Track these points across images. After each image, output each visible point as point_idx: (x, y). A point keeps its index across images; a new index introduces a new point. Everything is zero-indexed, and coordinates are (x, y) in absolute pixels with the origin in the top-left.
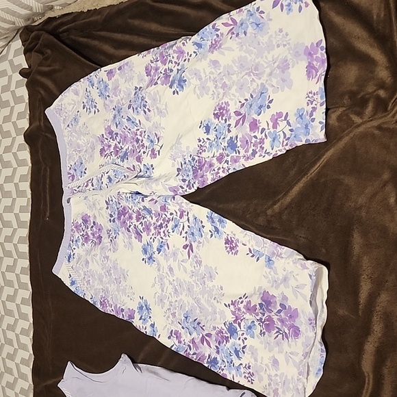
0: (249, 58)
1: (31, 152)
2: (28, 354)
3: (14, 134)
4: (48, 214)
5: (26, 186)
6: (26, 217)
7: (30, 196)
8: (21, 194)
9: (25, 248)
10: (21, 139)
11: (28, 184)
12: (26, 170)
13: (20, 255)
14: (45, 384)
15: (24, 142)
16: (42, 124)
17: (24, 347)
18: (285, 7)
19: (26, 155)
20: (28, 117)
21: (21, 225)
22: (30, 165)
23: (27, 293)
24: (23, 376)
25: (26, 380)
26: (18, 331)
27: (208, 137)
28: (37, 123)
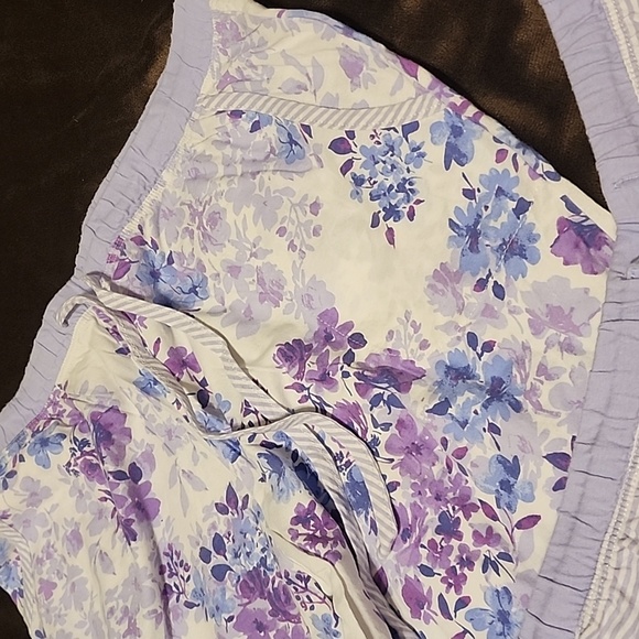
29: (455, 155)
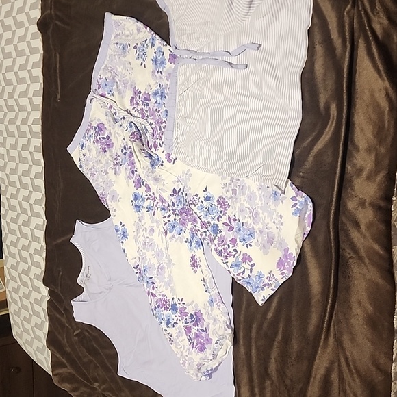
0: (257, 201)
1: (43, 40)
2: (42, 221)
3: (27, 24)
4: (59, 96)
5: (38, 73)
6: (39, 101)
7: (42, 81)
8: (34, 79)
9: (38, 128)
10: (34, 28)
11: (40, 70)
12: (38, 57)
13: (34, 135)
14: (55, 243)
15: (37, 31)
16: (53, 13)
17: (37, 215)
18: (295, 208)
19: (38, 43)
20: (40, 7)
21: (34, 107)
22: (42, 52)
23: (40, 168)
24: (36, 239)
25: (39, 242)
26: (32, 201)
27: (204, 201)
28: (49, 11)
29: (153, 45)
